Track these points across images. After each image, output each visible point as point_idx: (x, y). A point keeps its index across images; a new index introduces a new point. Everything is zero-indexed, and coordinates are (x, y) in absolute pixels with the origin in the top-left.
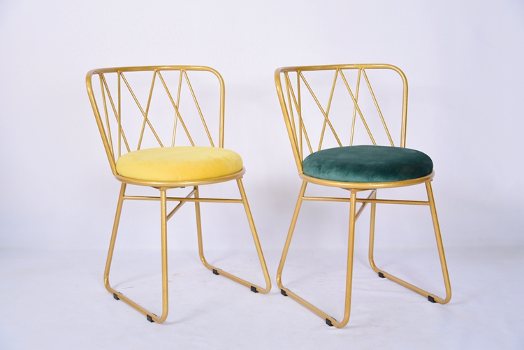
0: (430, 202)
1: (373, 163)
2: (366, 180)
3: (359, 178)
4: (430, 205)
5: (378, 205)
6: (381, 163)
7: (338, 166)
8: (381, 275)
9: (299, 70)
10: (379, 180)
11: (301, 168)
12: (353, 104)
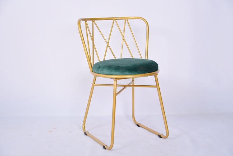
0: (157, 86)
1: (125, 65)
2: (121, 74)
3: (117, 73)
4: (157, 87)
5: (135, 88)
6: (129, 65)
7: (107, 67)
8: (138, 126)
9: (93, 20)
10: (127, 74)
11: (91, 69)
12: (122, 37)
